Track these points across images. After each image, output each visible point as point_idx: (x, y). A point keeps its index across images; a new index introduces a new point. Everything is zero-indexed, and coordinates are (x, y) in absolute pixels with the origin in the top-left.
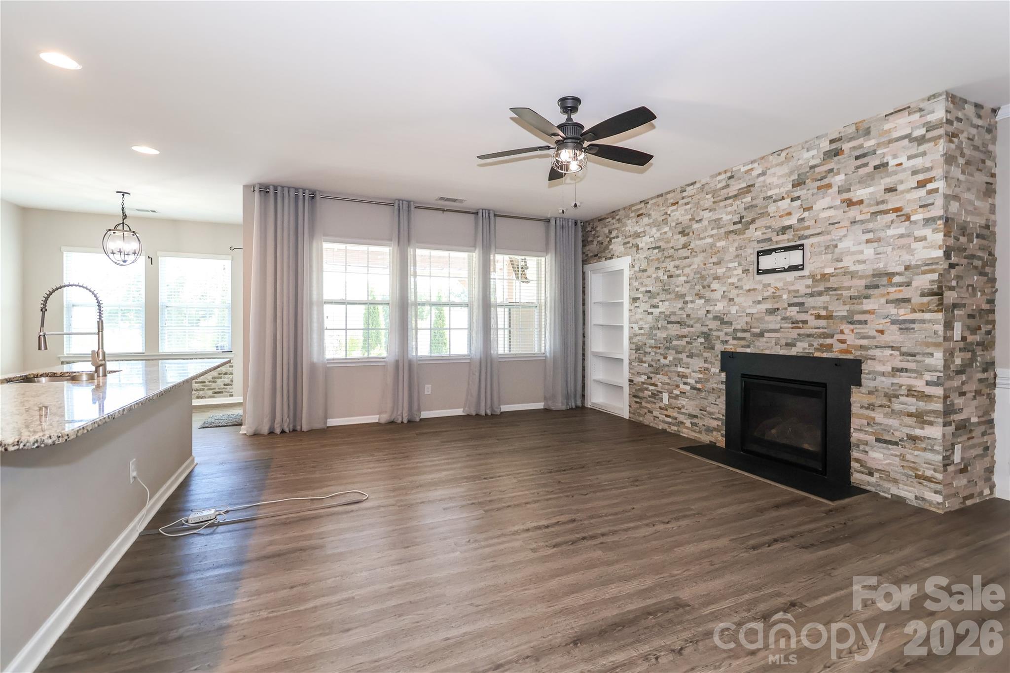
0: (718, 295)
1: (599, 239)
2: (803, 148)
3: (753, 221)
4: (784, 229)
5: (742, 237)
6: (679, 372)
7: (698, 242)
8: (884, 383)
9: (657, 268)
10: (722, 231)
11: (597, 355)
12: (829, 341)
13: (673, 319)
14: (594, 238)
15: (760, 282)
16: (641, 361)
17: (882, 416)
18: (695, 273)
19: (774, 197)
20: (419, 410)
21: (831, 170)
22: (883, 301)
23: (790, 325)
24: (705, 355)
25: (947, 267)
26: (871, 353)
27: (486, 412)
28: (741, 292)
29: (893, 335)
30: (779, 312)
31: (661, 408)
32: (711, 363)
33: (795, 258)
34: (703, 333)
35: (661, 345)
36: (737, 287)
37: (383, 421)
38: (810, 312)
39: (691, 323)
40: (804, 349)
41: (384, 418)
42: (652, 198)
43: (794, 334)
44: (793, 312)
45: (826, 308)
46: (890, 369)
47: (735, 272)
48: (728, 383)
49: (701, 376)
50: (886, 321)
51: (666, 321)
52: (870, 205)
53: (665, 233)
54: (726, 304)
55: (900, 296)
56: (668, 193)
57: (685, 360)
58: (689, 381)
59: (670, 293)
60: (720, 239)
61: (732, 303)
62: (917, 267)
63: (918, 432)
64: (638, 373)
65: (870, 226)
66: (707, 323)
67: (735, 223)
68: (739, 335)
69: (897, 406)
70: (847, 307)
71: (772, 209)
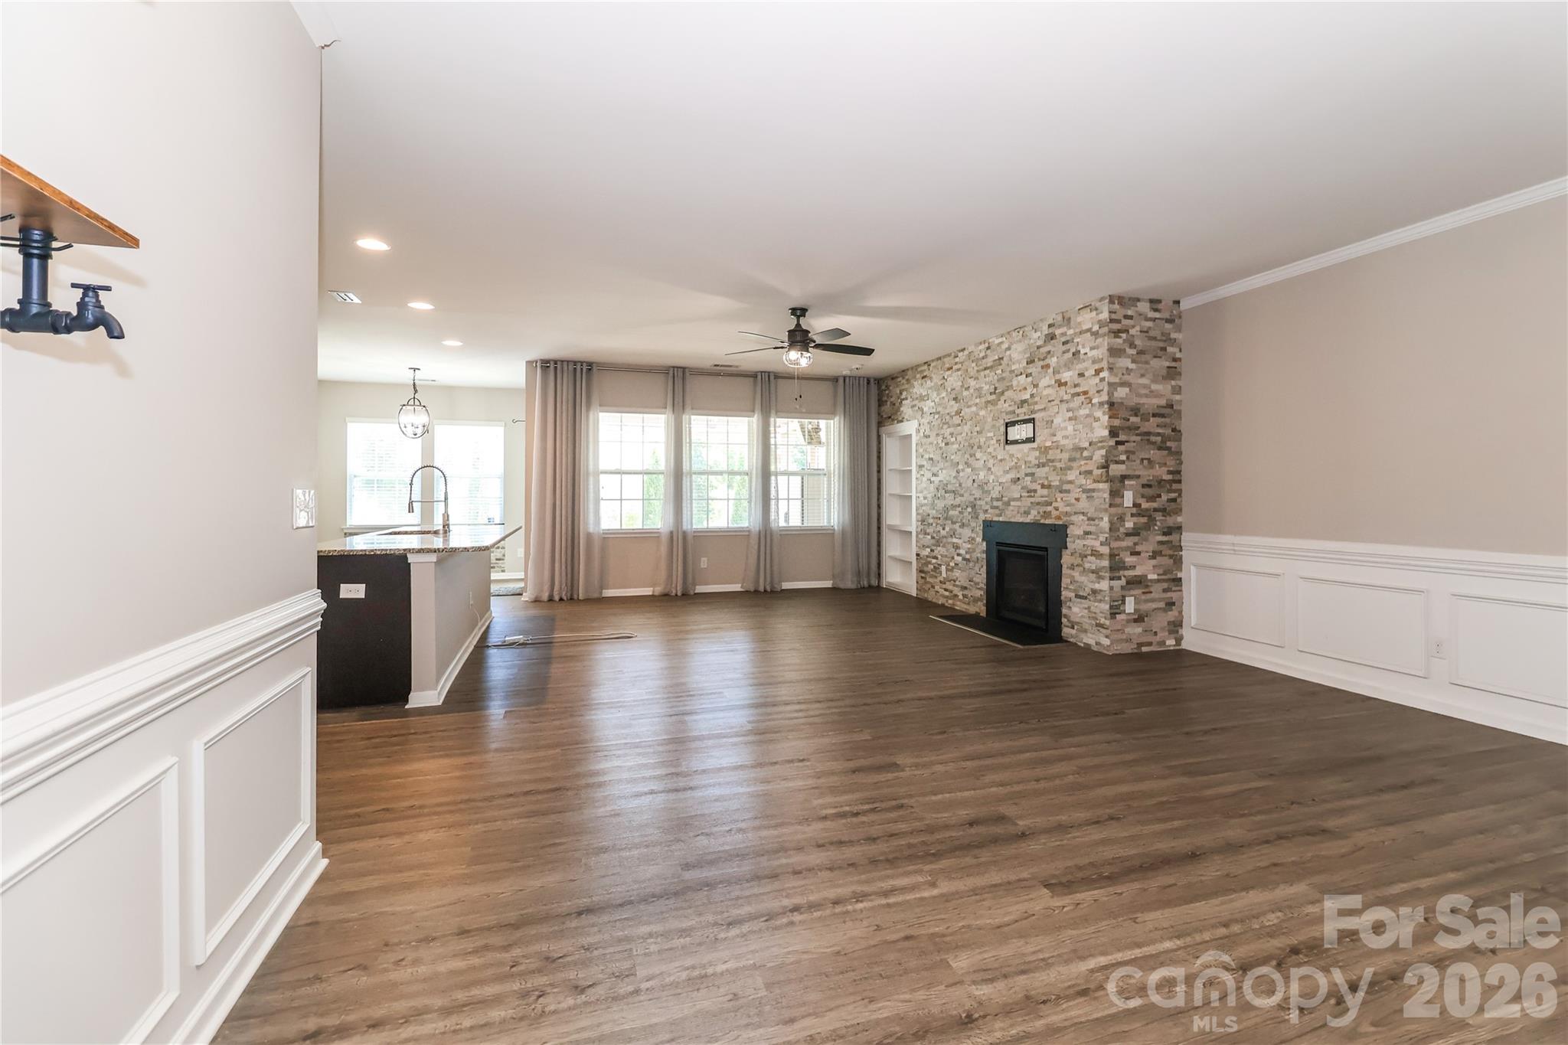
0: (980, 464)
1: (892, 400)
2: (1033, 329)
3: (1003, 393)
4: (1023, 403)
5: (996, 407)
6: (954, 543)
7: (967, 410)
8: (1079, 543)
9: (938, 435)
10: (983, 400)
11: (892, 528)
12: (1049, 508)
13: (949, 487)
14: (888, 397)
15: (1008, 452)
16: (926, 534)
17: (1078, 574)
18: (965, 441)
19: (1016, 372)
20: (694, 584)
21: (1049, 352)
22: (1078, 472)
23: (1026, 494)
24: (973, 524)
25: (1114, 444)
26: (1072, 518)
27: (765, 588)
28: (995, 461)
29: (1083, 504)
30: (1019, 481)
31: (941, 582)
32: (976, 532)
33: (1029, 430)
34: (970, 502)
35: (940, 516)
36: (993, 457)
37: (656, 594)
38: (1038, 482)
39: (962, 492)
40: (1035, 516)
41: (658, 590)
42: (933, 361)
43: (1029, 502)
44: (1028, 481)
45: (1047, 478)
46: (1082, 533)
47: (991, 442)
48: (988, 552)
49: (969, 546)
50: (1079, 490)
51: (944, 490)
52: (1070, 387)
53: (943, 398)
54: (986, 473)
55: (1087, 468)
56: (945, 356)
57: (959, 530)
58: (961, 551)
59: (947, 461)
60: (981, 409)
61: (990, 472)
62: (1096, 443)
63: (1097, 586)
64: (923, 546)
65: (1071, 405)
66: (974, 492)
67: (991, 394)
68: (995, 504)
69: (1087, 565)
70: (1059, 478)
71: (1015, 382)
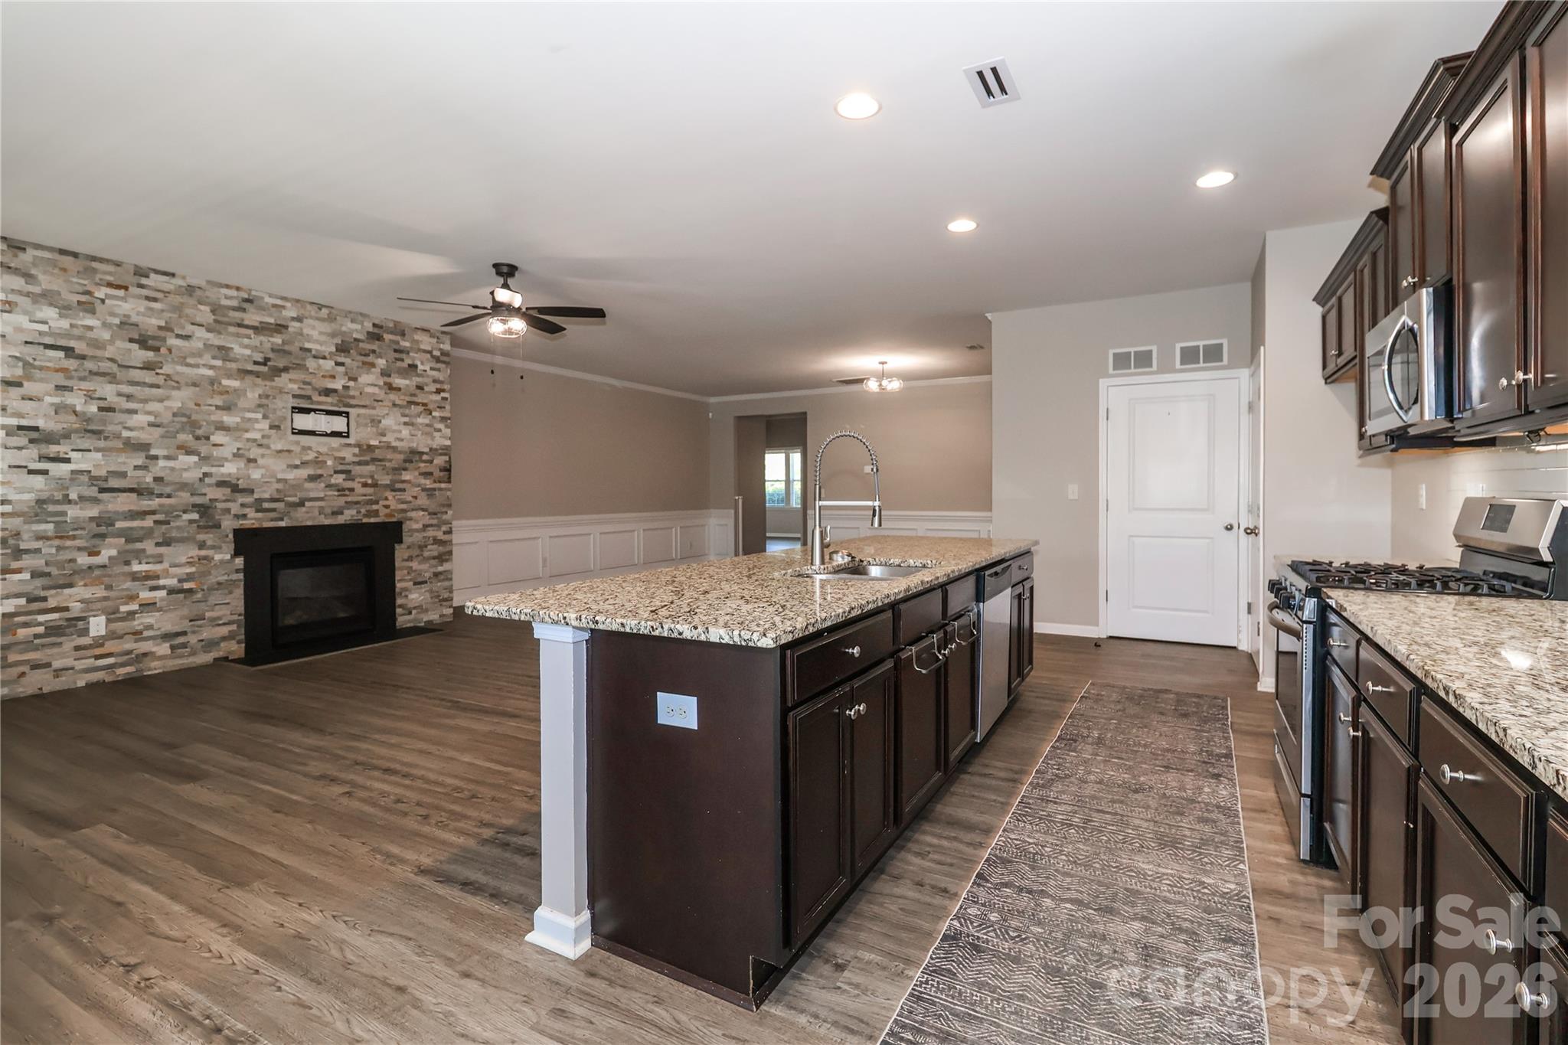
0: (227, 452)
2: (346, 317)
3: (286, 369)
4: (328, 392)
5: (268, 383)
6: (136, 572)
7: (179, 368)
8: (418, 537)
10: (234, 366)
12: (375, 507)
13: (114, 483)
15: (297, 443)
17: (417, 563)
18: (174, 415)
19: (316, 352)
21: (374, 351)
22: (417, 473)
23: (336, 493)
24: (201, 537)
26: (410, 514)
28: (268, 452)
29: (423, 501)
30: (322, 479)
32: (213, 547)
33: (339, 423)
34: (194, 506)
36: (260, 445)
38: (357, 480)
39: (168, 490)
40: (352, 516)
43: (342, 501)
44: (338, 479)
45: (372, 477)
46: (421, 526)
47: (257, 426)
48: (250, 568)
49: (193, 569)
50: (417, 489)
51: (96, 488)
52: (406, 395)
54: (243, 465)
55: (428, 470)
57: (153, 550)
58: (162, 582)
59: (106, 438)
60: (229, 377)
61: (252, 465)
62: (436, 450)
63: (440, 569)
65: (407, 411)
66: (204, 491)
67: (256, 363)
68: (266, 505)
69: (426, 554)
70: (390, 477)
71: (311, 364)
